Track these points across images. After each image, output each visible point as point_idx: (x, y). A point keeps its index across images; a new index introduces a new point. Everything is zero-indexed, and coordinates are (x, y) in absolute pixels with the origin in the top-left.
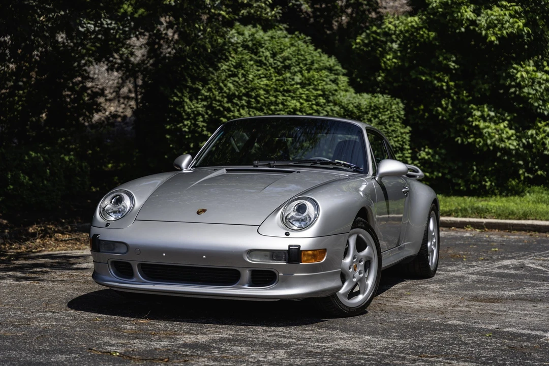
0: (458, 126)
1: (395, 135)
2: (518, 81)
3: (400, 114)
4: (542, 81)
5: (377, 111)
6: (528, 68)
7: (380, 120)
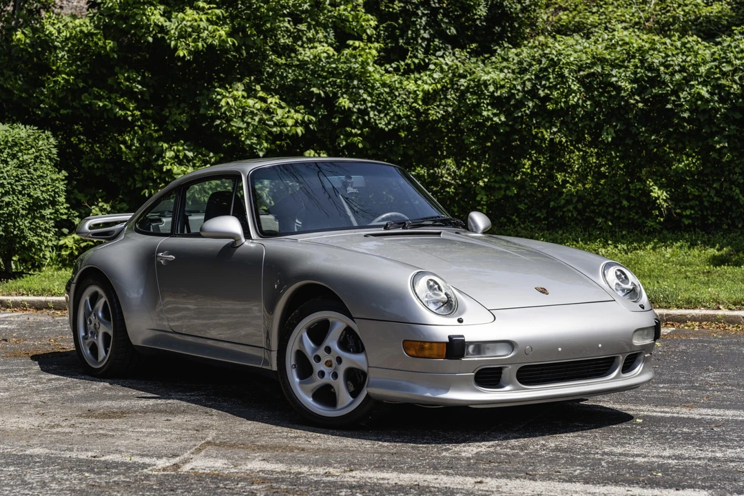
0: (145, 171)
1: (42, 183)
2: (223, 110)
3: (50, 153)
4: (255, 111)
5: (17, 149)
6: (235, 92)
7: (20, 161)
